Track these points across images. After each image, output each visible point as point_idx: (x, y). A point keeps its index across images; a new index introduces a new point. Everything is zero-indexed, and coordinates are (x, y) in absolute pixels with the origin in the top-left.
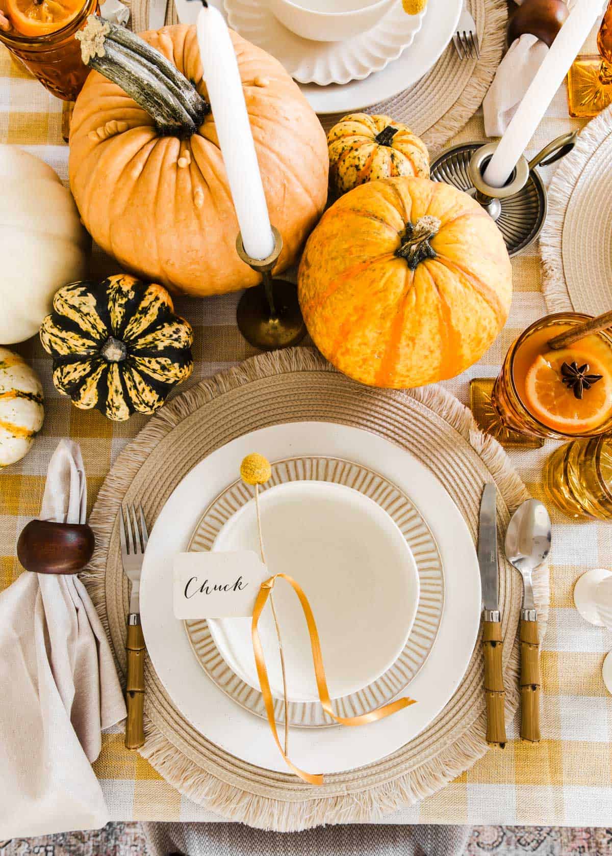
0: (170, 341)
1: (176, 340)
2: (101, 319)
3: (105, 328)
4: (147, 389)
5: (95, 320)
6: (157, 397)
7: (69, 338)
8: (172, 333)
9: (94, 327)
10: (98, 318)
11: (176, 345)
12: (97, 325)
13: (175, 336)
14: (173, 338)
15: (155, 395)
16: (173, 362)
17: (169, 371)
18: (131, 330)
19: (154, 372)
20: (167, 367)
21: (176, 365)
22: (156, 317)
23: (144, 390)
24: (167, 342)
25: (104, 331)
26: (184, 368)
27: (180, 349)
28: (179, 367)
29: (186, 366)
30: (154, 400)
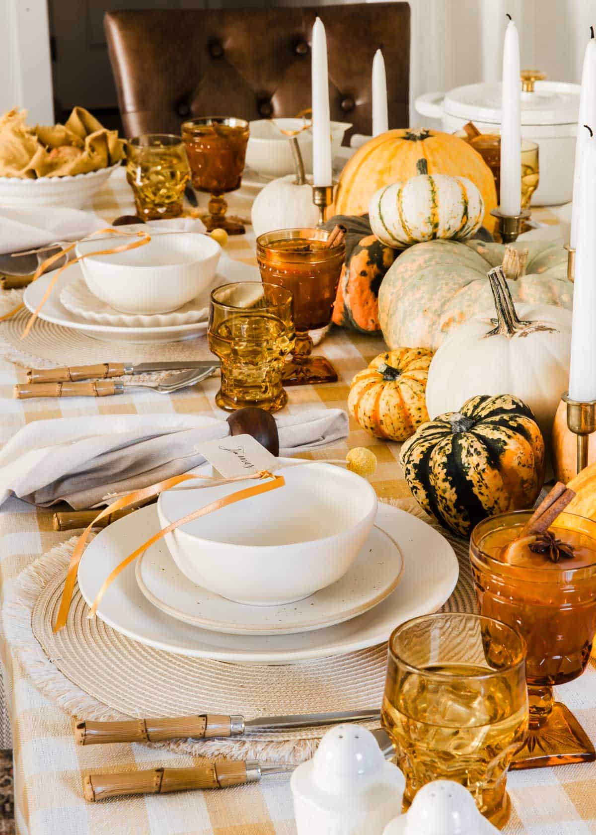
0: (466, 447)
1: (468, 452)
2: (490, 412)
3: (483, 416)
4: (424, 449)
5: (489, 408)
6: (417, 462)
8: (474, 447)
9: (483, 409)
10: (491, 409)
11: (464, 452)
12: (485, 411)
13: (472, 450)
14: (470, 449)
15: (419, 459)
16: (448, 456)
18: (480, 427)
20: (442, 451)
21: (445, 459)
22: (491, 438)
23: (423, 446)
25: (480, 416)
26: (443, 469)
27: (461, 460)
28: (443, 463)
29: (445, 470)
30: (413, 461)
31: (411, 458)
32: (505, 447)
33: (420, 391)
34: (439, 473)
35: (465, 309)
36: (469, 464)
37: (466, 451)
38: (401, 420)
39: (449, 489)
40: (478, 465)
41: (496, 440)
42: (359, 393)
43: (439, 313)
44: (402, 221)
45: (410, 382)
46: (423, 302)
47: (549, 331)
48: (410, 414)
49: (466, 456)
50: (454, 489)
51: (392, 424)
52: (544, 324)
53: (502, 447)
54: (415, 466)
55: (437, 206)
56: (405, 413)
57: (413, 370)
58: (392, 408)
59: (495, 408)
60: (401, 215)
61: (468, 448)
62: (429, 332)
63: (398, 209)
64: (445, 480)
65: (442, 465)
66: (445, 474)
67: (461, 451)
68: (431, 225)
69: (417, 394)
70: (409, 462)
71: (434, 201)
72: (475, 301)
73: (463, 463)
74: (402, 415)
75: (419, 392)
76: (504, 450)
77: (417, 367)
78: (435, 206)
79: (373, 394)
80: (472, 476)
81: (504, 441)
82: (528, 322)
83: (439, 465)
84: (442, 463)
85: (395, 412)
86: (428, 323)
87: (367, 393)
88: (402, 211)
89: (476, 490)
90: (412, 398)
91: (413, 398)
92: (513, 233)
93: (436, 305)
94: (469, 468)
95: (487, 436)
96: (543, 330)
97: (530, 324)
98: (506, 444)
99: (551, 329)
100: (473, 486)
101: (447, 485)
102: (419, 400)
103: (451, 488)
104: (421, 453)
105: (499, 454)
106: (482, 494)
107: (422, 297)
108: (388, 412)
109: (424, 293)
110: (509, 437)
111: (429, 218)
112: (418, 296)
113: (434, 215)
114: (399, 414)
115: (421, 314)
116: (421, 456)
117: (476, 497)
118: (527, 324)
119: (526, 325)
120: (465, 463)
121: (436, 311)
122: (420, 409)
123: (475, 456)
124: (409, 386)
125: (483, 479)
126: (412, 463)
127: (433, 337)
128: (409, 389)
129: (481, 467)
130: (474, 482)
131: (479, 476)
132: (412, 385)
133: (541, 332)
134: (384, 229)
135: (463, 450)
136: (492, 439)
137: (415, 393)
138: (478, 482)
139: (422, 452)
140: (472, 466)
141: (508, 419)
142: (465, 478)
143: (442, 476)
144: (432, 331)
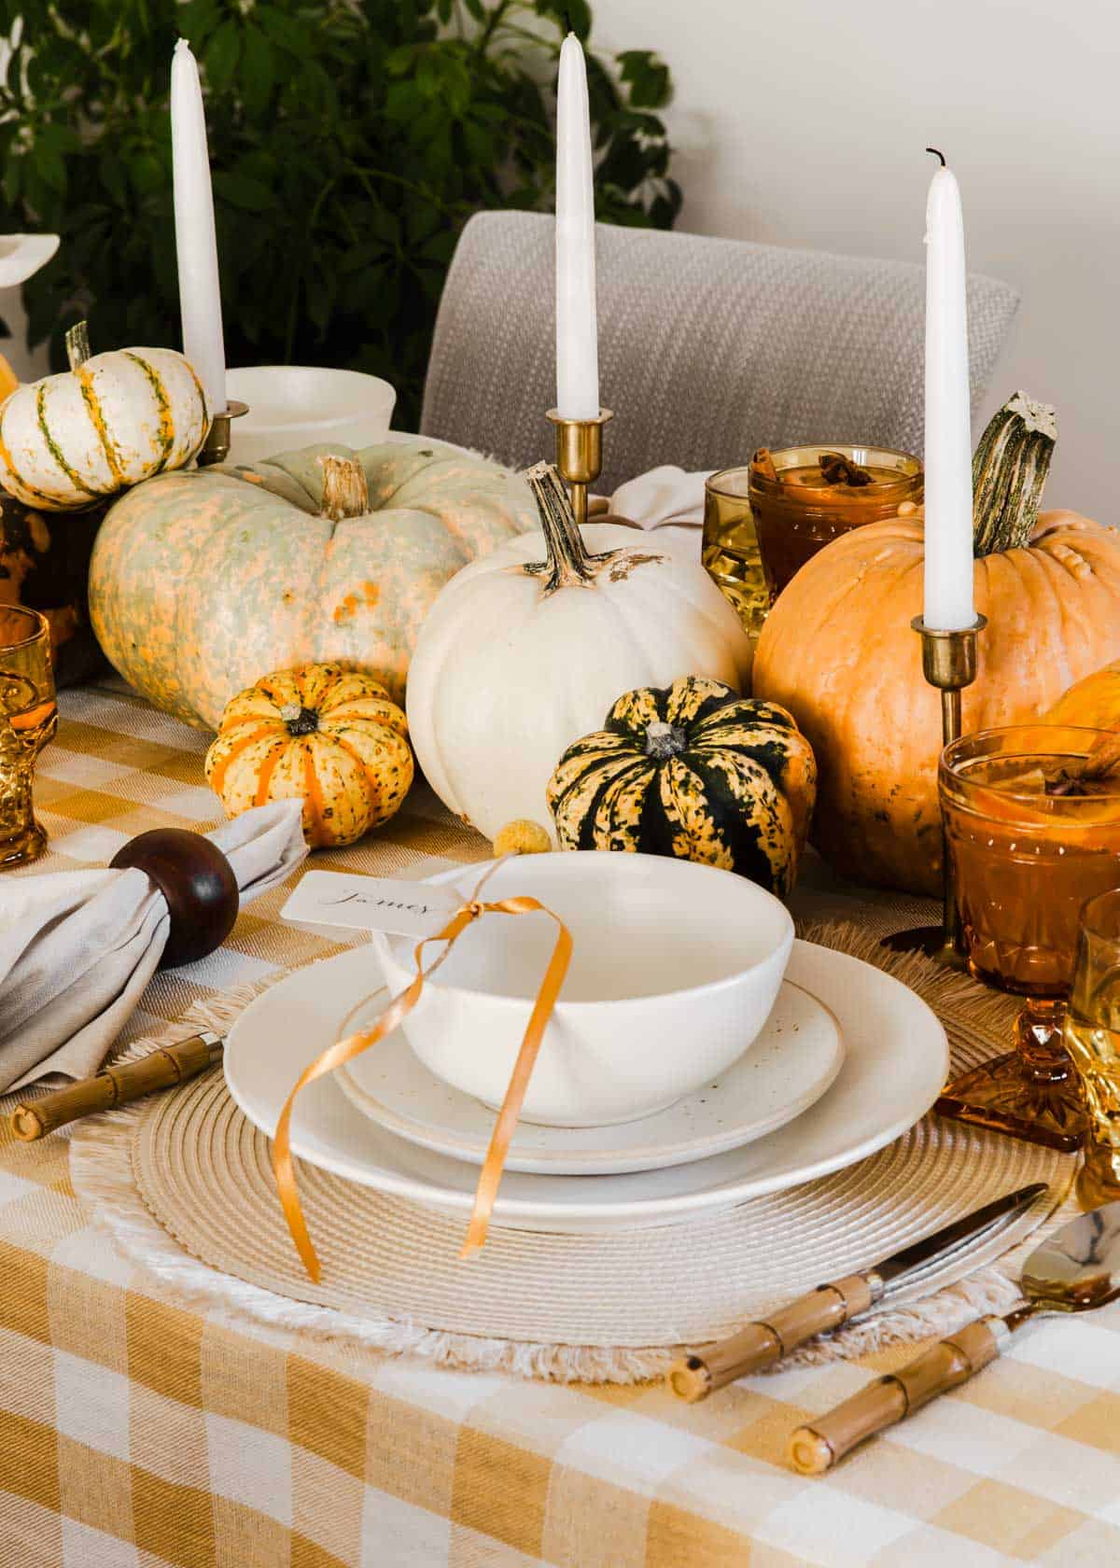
0: (732, 767)
1: (741, 776)
2: (700, 708)
3: (691, 718)
4: (638, 796)
5: (693, 701)
6: (634, 821)
7: (642, 699)
9: (680, 707)
10: (699, 703)
11: (733, 781)
12: (687, 708)
16: (704, 793)
17: (686, 793)
18: (712, 734)
19: (669, 782)
20: (690, 786)
21: (703, 800)
22: (754, 744)
23: (632, 792)
24: (726, 765)
25: (686, 719)
26: (706, 818)
27: (732, 793)
28: (703, 807)
29: (711, 819)
30: (625, 822)
31: (617, 820)
32: (786, 754)
33: (386, 735)
34: (701, 828)
35: (373, 574)
36: (750, 797)
37: (736, 777)
38: (365, 800)
39: (721, 853)
40: (765, 794)
41: (766, 746)
42: (257, 771)
43: (315, 593)
44: (107, 447)
45: (360, 725)
46: (274, 579)
47: (654, 561)
48: (380, 784)
49: (741, 784)
50: (729, 850)
51: (352, 810)
52: (638, 552)
53: (781, 755)
54: (632, 831)
55: (167, 407)
56: (370, 784)
57: (340, 704)
58: (348, 782)
59: (703, 699)
60: (103, 437)
61: (737, 771)
62: (305, 636)
63: (96, 425)
64: (712, 838)
65: (702, 812)
66: (713, 825)
67: (727, 778)
68: (162, 445)
69: (383, 743)
70: (614, 828)
71: (160, 396)
72: (386, 557)
73: (737, 797)
74: (367, 789)
75: (384, 739)
76: (786, 760)
77: (346, 697)
78: (165, 407)
79: (296, 763)
80: (758, 817)
81: (780, 744)
82: (605, 554)
83: (697, 813)
84: (701, 808)
85: (354, 787)
86: (300, 617)
87: (278, 766)
88: (105, 425)
89: (763, 842)
90: (377, 754)
91: (378, 752)
92: (220, 448)
93: (302, 581)
94: (754, 803)
95: (745, 744)
96: (643, 562)
97: (610, 556)
98: (785, 748)
99: (656, 558)
100: (761, 835)
101: (717, 844)
102: (390, 754)
103: (725, 850)
104: (636, 805)
105: (780, 770)
106: (773, 845)
107: (268, 574)
108: (341, 790)
109: (268, 562)
110: (785, 735)
111: (159, 432)
112: (258, 571)
113: (166, 423)
114: (361, 788)
115: (280, 603)
116: (639, 810)
117: (762, 853)
118: (605, 557)
119: (603, 560)
120: (742, 797)
121: (307, 592)
122: (395, 770)
123: (756, 781)
124: (362, 732)
125: (777, 818)
126: (624, 827)
127: (315, 641)
128: (365, 736)
129: (770, 798)
130: (763, 827)
131: (771, 814)
132: (367, 729)
133: (644, 565)
134: (60, 471)
135: (730, 776)
136: (758, 746)
137: (379, 741)
138: (769, 825)
139: (637, 803)
140: (756, 798)
141: (752, 709)
142: (745, 824)
143: (708, 829)
144: (311, 631)
